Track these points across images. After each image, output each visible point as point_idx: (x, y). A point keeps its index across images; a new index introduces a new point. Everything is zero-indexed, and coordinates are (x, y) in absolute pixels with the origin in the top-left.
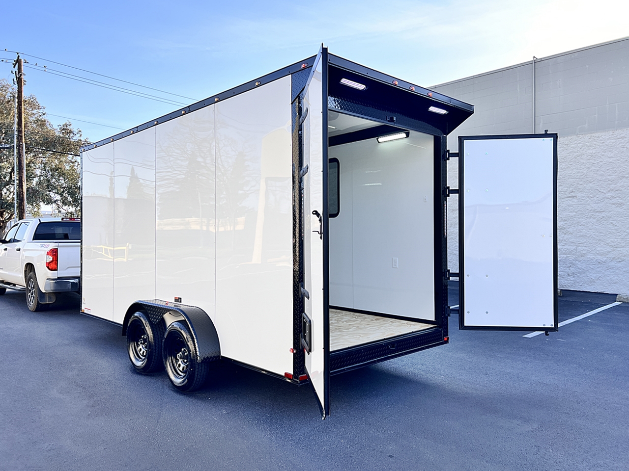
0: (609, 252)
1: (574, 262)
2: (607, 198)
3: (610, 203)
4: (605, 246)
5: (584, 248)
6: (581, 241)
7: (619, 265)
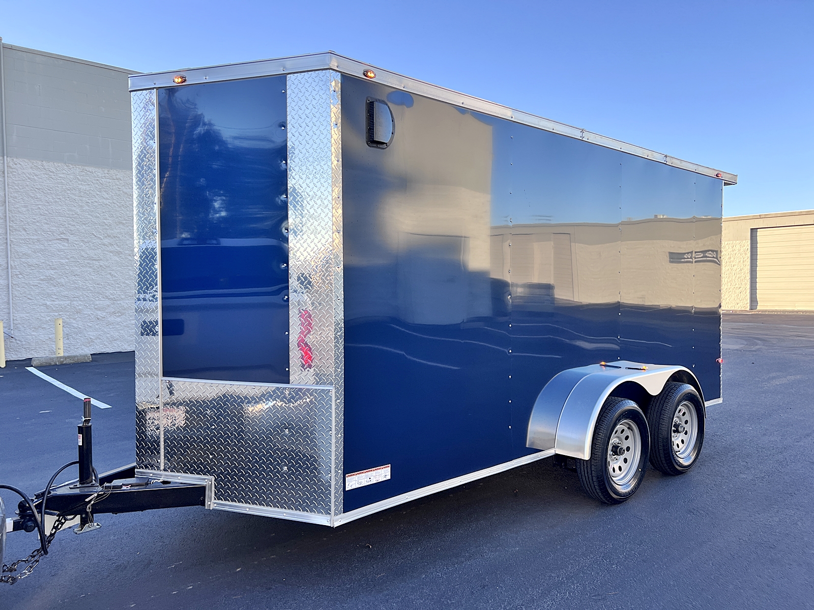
0: (108, 306)
1: (68, 320)
2: (104, 245)
3: (107, 251)
4: (104, 299)
5: (80, 302)
6: (77, 294)
7: (119, 319)
